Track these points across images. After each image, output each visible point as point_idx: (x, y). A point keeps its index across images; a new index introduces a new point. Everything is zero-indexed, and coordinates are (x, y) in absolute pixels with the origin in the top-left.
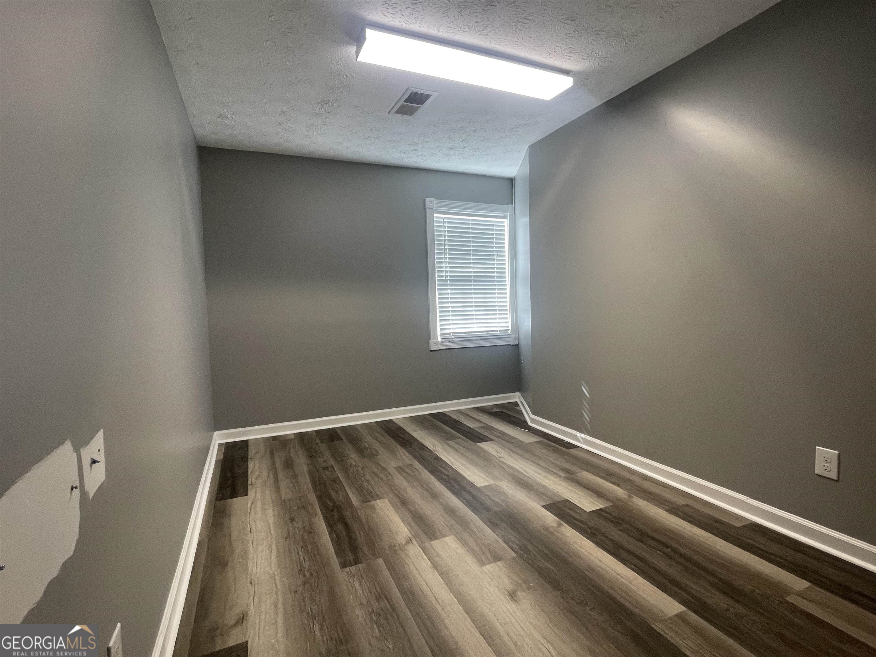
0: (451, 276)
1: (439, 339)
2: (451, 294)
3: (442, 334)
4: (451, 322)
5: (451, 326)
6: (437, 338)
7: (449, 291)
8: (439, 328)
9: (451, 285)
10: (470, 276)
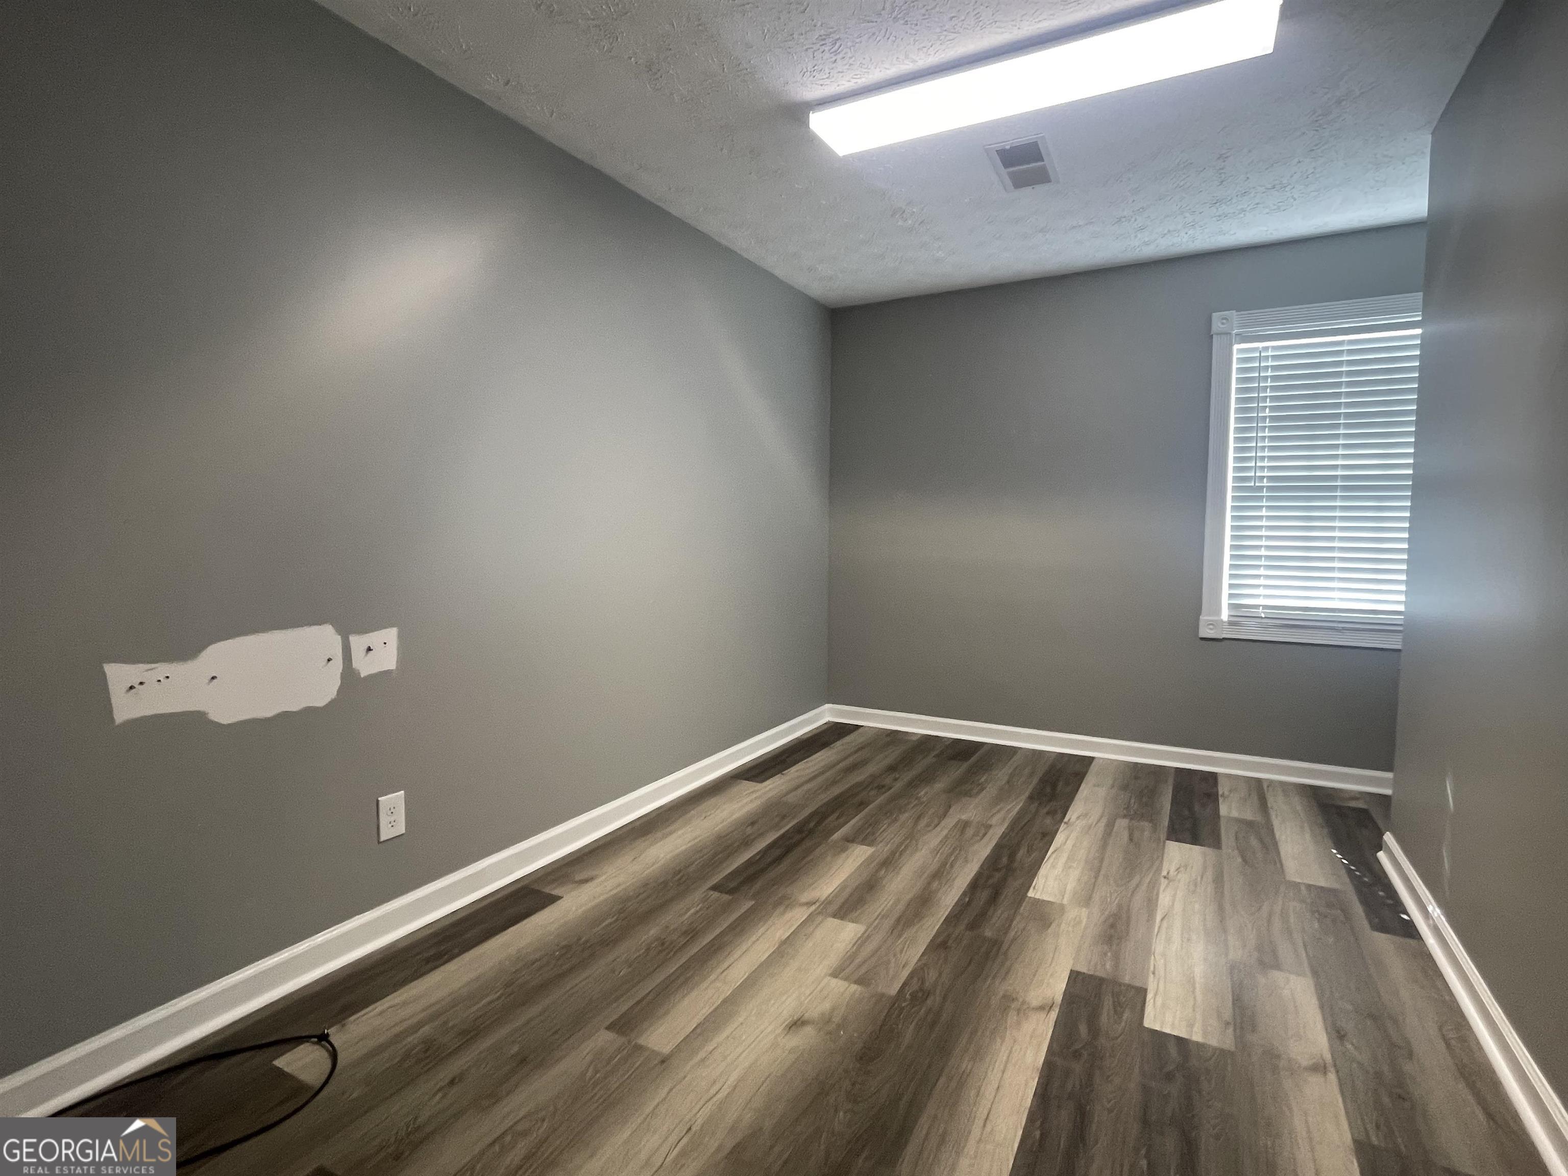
0: (1271, 478)
1: (1225, 616)
2: (1269, 518)
3: (1232, 606)
4: (1262, 581)
5: (1261, 591)
6: (1218, 611)
7: (1264, 513)
8: (1225, 591)
9: (1269, 498)
10: (1335, 478)
